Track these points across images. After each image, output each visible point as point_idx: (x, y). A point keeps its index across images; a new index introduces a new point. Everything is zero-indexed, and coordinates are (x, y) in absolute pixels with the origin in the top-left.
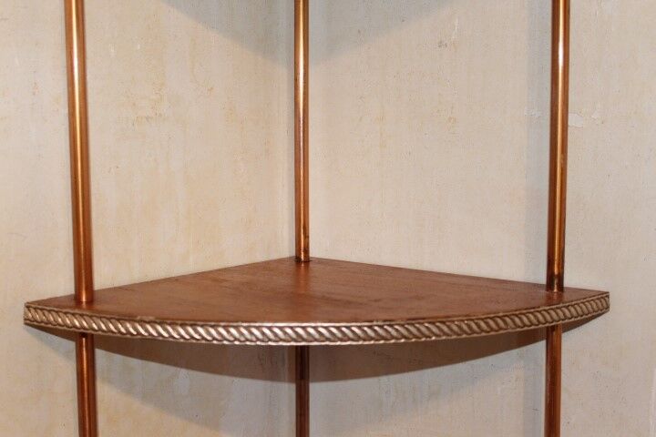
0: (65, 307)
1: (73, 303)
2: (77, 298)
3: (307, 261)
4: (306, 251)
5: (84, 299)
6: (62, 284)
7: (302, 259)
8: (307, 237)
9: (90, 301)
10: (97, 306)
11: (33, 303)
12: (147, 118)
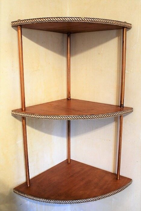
0: (20, 111)
1: (21, 111)
2: (22, 109)
3: (70, 100)
4: (70, 97)
5: (24, 110)
6: (19, 106)
7: (69, 99)
8: (70, 94)
9: (25, 110)
11: (13, 110)
12: (36, 70)
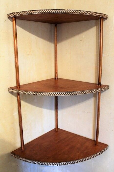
0: (15, 89)
2: (17, 87)
4: (57, 77)
7: (56, 78)
8: (57, 74)
9: (19, 88)
10: (20, 89)
11: (10, 88)
12: (29, 55)
